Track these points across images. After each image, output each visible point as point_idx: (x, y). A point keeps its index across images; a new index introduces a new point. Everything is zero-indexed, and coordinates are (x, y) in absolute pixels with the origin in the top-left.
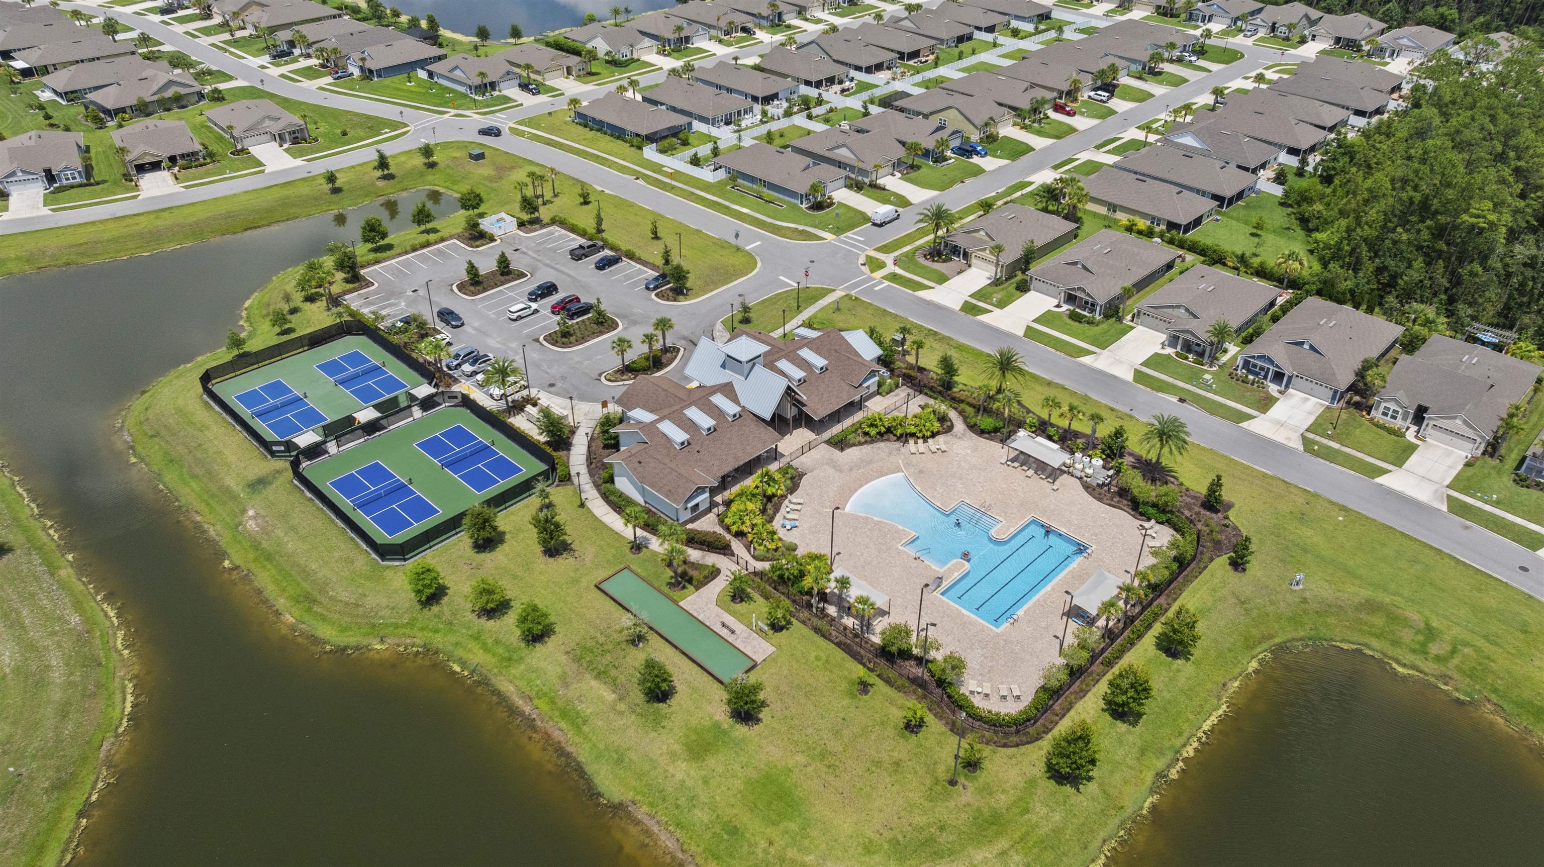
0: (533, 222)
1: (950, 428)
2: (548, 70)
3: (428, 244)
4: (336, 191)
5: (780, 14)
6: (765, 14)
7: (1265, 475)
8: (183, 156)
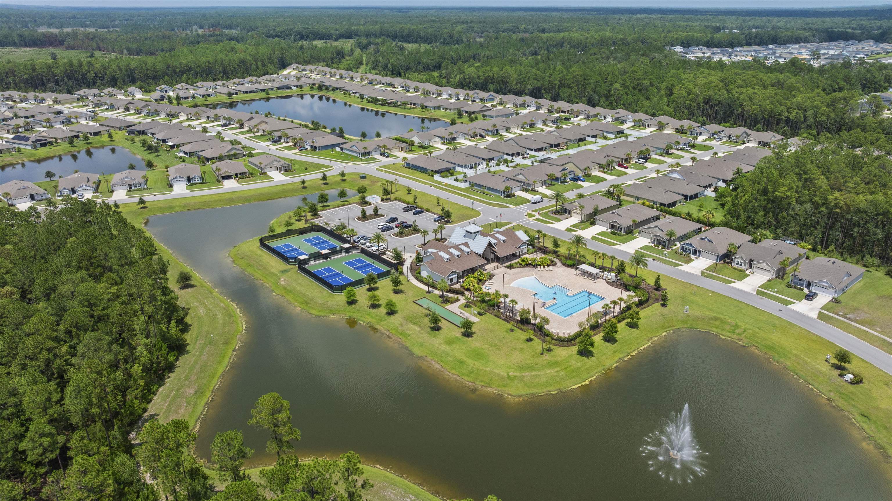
0: (387, 199)
1: (555, 264)
2: (393, 148)
3: (344, 205)
4: (304, 188)
5: (497, 130)
6: (490, 130)
7: (682, 282)
8: (240, 174)
